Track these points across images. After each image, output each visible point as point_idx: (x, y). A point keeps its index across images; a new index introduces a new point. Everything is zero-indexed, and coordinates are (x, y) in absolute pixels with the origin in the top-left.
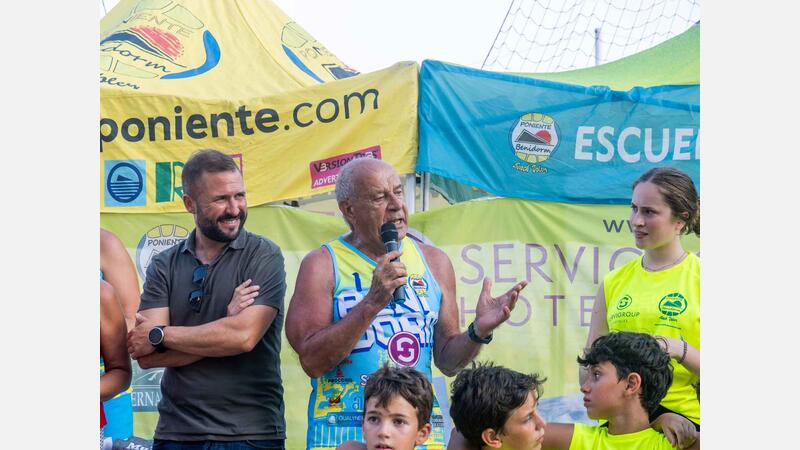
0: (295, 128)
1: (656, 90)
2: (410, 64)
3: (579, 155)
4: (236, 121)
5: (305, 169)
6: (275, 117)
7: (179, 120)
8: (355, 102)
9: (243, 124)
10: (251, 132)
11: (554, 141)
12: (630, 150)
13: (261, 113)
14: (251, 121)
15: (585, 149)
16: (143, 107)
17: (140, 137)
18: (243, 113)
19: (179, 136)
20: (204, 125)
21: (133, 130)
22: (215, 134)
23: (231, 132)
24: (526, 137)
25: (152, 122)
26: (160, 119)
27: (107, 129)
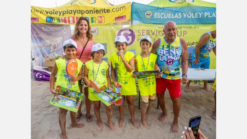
0: (112, 12)
1: (166, 7)
2: (130, 2)
3: (155, 17)
4: (103, 11)
5: (114, 18)
6: (109, 10)
7: (94, 11)
8: (122, 8)
9: (105, 11)
10: (106, 13)
11: (151, 15)
12: (162, 16)
13: (107, 10)
14: (106, 11)
15: (156, 16)
16: (89, 9)
17: (88, 13)
18: (104, 10)
19: (94, 13)
20: (98, 11)
21: (87, 12)
22: (100, 13)
23: (103, 13)
24: (147, 14)
25: (90, 11)
26: (91, 10)
27: (83, 12)
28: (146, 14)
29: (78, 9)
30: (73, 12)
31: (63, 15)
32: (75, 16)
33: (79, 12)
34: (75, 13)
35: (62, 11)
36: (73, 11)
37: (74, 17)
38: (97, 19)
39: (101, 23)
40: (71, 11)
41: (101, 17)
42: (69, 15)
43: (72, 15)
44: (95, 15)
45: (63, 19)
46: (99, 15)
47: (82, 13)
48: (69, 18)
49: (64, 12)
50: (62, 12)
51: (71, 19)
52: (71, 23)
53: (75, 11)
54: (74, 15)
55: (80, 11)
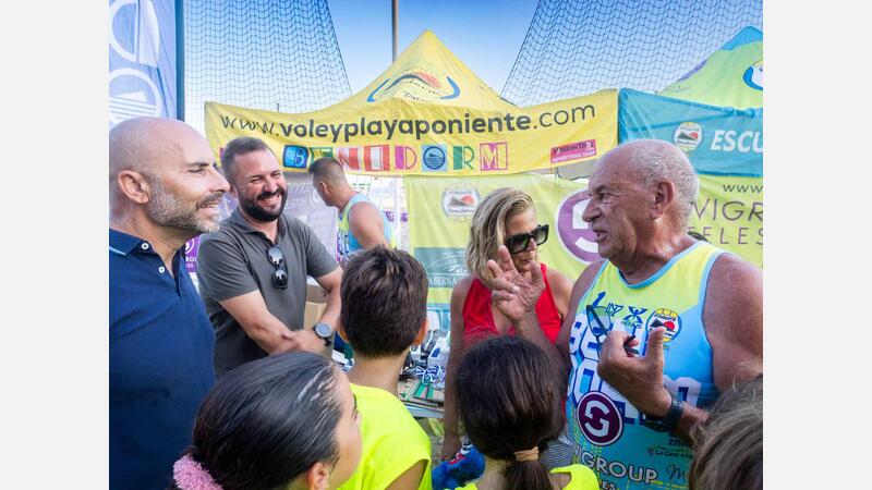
0: (540, 127)
2: (615, 90)
3: (714, 147)
4: (504, 123)
5: (548, 152)
6: (529, 121)
7: (467, 122)
8: (578, 113)
9: (509, 125)
10: (513, 129)
11: (700, 139)
12: (745, 145)
13: (520, 118)
14: (513, 123)
16: (445, 114)
17: (443, 131)
18: (509, 118)
19: (468, 131)
20: (484, 125)
21: (439, 127)
22: (491, 129)
23: (500, 129)
24: (683, 136)
25: (451, 123)
26: (456, 121)
27: (423, 127)
28: (678, 133)
29: (403, 117)
30: (383, 126)
31: (347, 140)
32: (392, 144)
33: (406, 127)
34: (391, 131)
35: (341, 125)
36: (386, 122)
37: (386, 149)
38: (477, 154)
39: (492, 168)
40: (379, 124)
41: (492, 146)
42: (368, 140)
43: (382, 139)
44: (472, 139)
45: (347, 153)
46: (486, 137)
47: (419, 131)
48: (368, 149)
49: (351, 130)
50: (343, 129)
51: (376, 155)
52: (373, 168)
53: (394, 125)
54: (389, 138)
55: (410, 123)
